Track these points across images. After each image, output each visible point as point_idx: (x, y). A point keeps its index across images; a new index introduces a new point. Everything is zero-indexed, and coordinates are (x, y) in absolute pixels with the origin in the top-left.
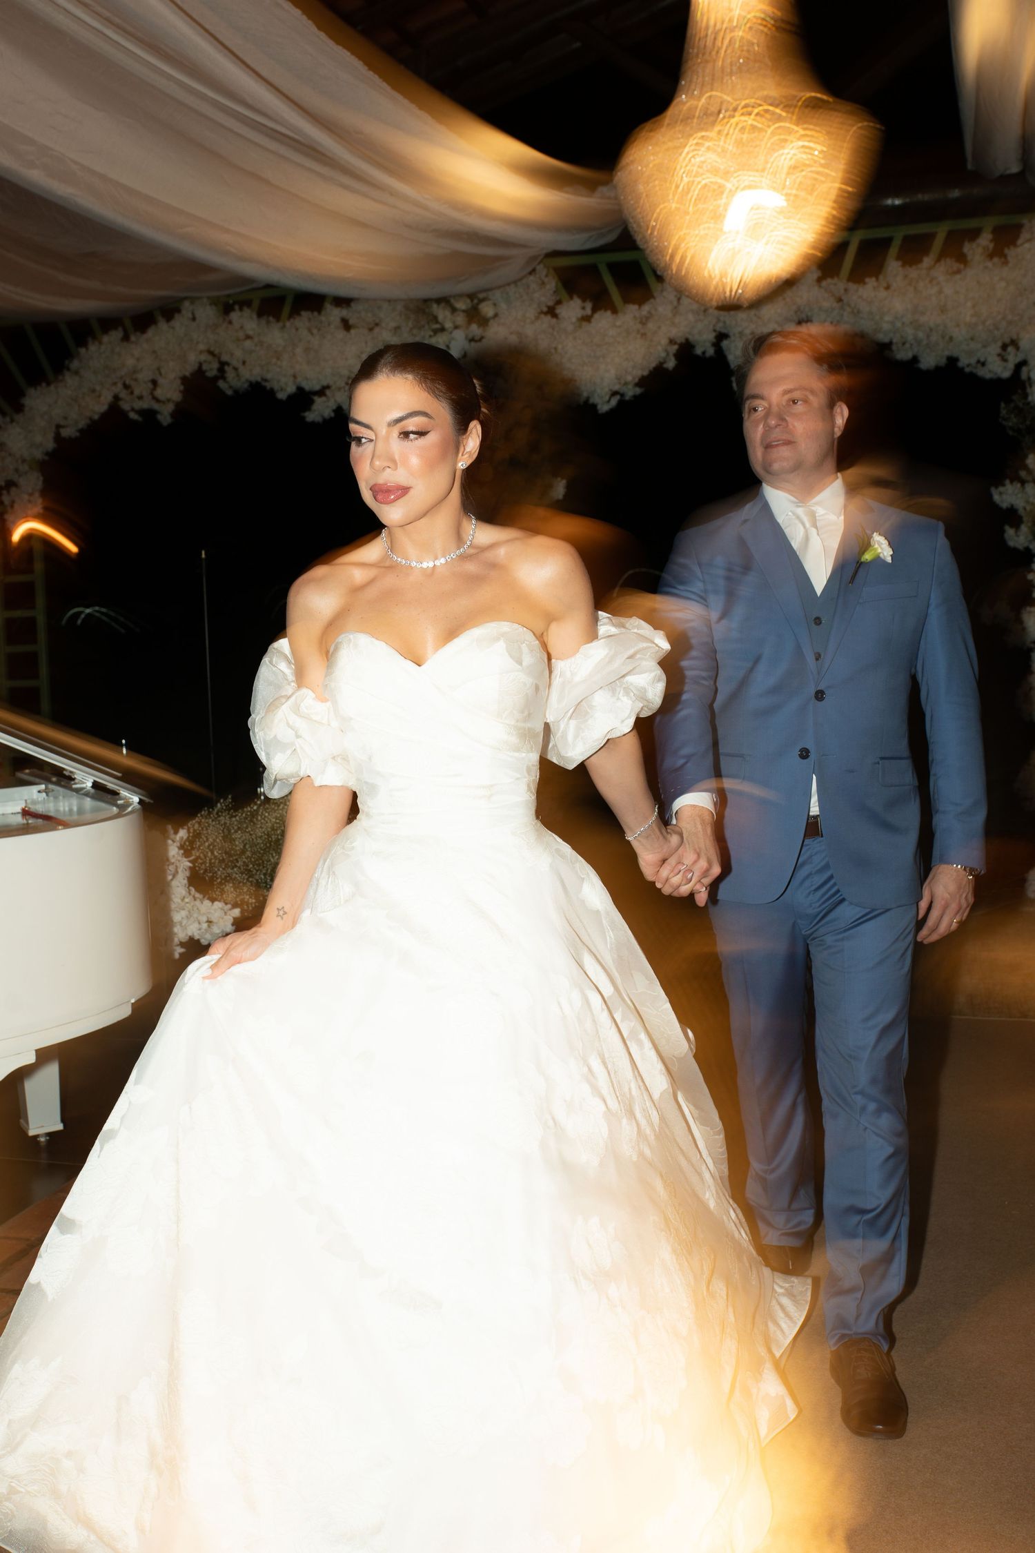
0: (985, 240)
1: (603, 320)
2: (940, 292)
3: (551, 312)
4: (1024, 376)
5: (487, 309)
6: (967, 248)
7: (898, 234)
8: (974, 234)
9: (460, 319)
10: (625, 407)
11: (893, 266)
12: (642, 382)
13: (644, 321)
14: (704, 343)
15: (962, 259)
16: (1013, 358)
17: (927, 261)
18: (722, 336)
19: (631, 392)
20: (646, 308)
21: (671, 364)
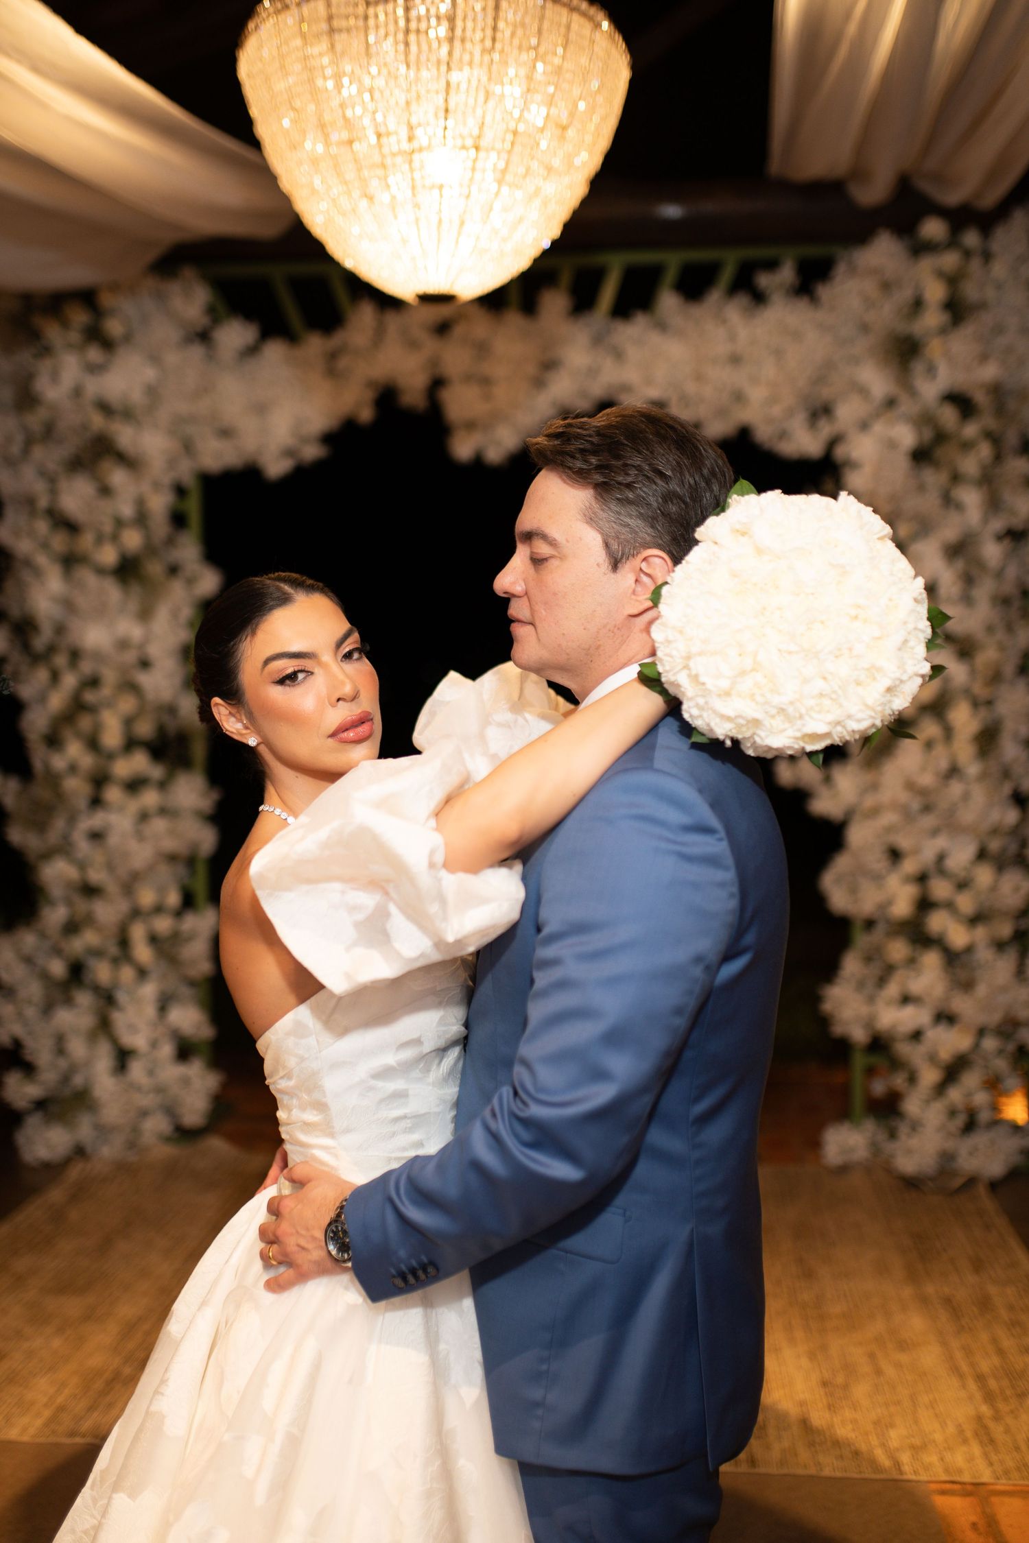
0: (787, 274)
1: (275, 351)
2: (732, 338)
3: (204, 337)
4: (840, 452)
5: (114, 327)
6: (764, 280)
7: (673, 261)
8: (772, 265)
9: (75, 336)
10: (301, 474)
11: (668, 301)
12: (328, 439)
13: (333, 356)
14: (413, 392)
15: (759, 298)
16: (826, 430)
17: (715, 296)
18: (437, 384)
19: (312, 452)
20: (338, 339)
21: (366, 415)
